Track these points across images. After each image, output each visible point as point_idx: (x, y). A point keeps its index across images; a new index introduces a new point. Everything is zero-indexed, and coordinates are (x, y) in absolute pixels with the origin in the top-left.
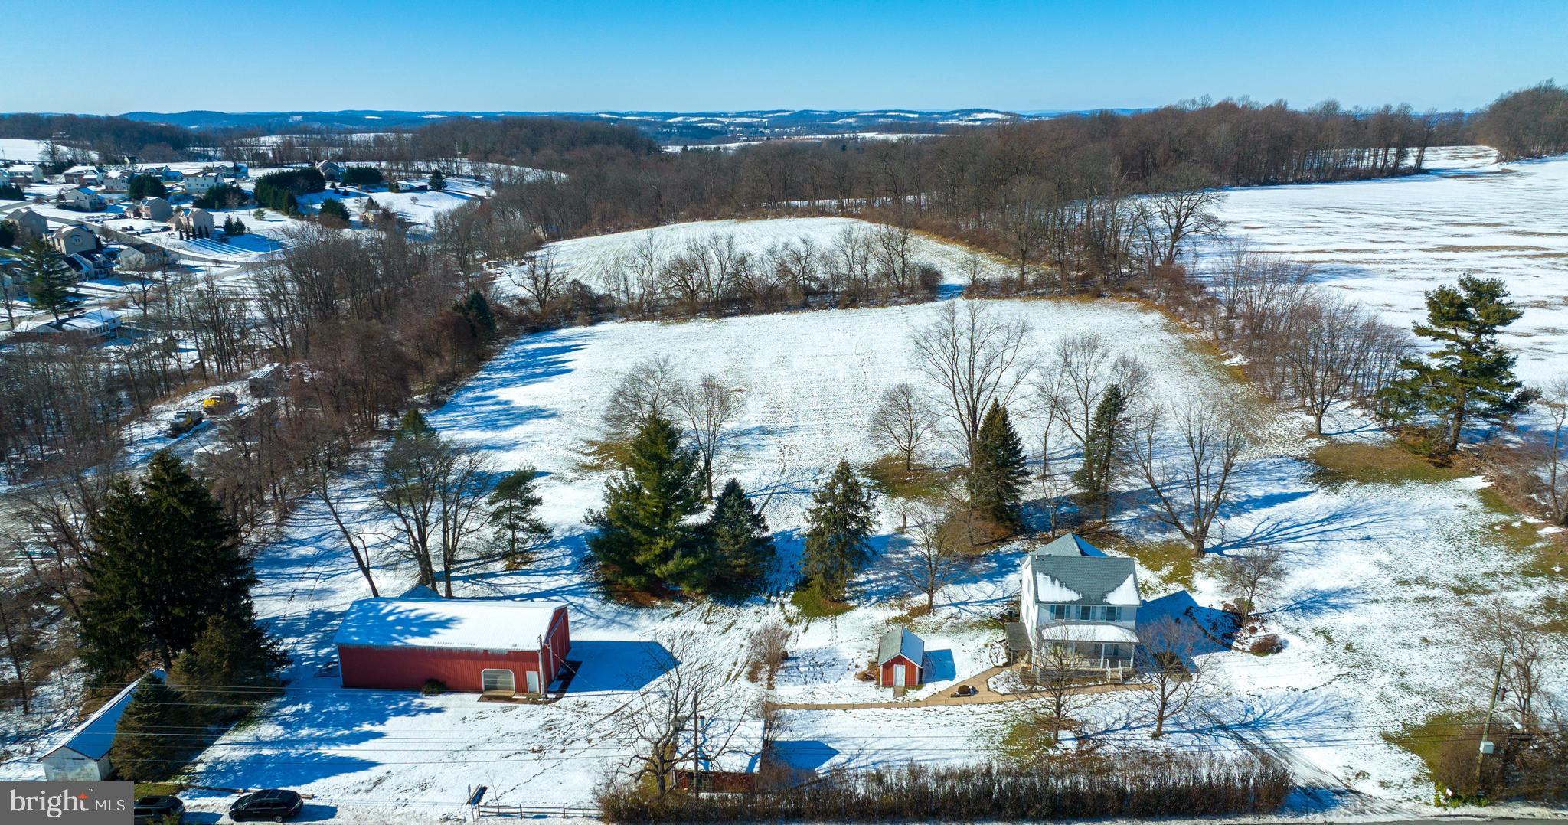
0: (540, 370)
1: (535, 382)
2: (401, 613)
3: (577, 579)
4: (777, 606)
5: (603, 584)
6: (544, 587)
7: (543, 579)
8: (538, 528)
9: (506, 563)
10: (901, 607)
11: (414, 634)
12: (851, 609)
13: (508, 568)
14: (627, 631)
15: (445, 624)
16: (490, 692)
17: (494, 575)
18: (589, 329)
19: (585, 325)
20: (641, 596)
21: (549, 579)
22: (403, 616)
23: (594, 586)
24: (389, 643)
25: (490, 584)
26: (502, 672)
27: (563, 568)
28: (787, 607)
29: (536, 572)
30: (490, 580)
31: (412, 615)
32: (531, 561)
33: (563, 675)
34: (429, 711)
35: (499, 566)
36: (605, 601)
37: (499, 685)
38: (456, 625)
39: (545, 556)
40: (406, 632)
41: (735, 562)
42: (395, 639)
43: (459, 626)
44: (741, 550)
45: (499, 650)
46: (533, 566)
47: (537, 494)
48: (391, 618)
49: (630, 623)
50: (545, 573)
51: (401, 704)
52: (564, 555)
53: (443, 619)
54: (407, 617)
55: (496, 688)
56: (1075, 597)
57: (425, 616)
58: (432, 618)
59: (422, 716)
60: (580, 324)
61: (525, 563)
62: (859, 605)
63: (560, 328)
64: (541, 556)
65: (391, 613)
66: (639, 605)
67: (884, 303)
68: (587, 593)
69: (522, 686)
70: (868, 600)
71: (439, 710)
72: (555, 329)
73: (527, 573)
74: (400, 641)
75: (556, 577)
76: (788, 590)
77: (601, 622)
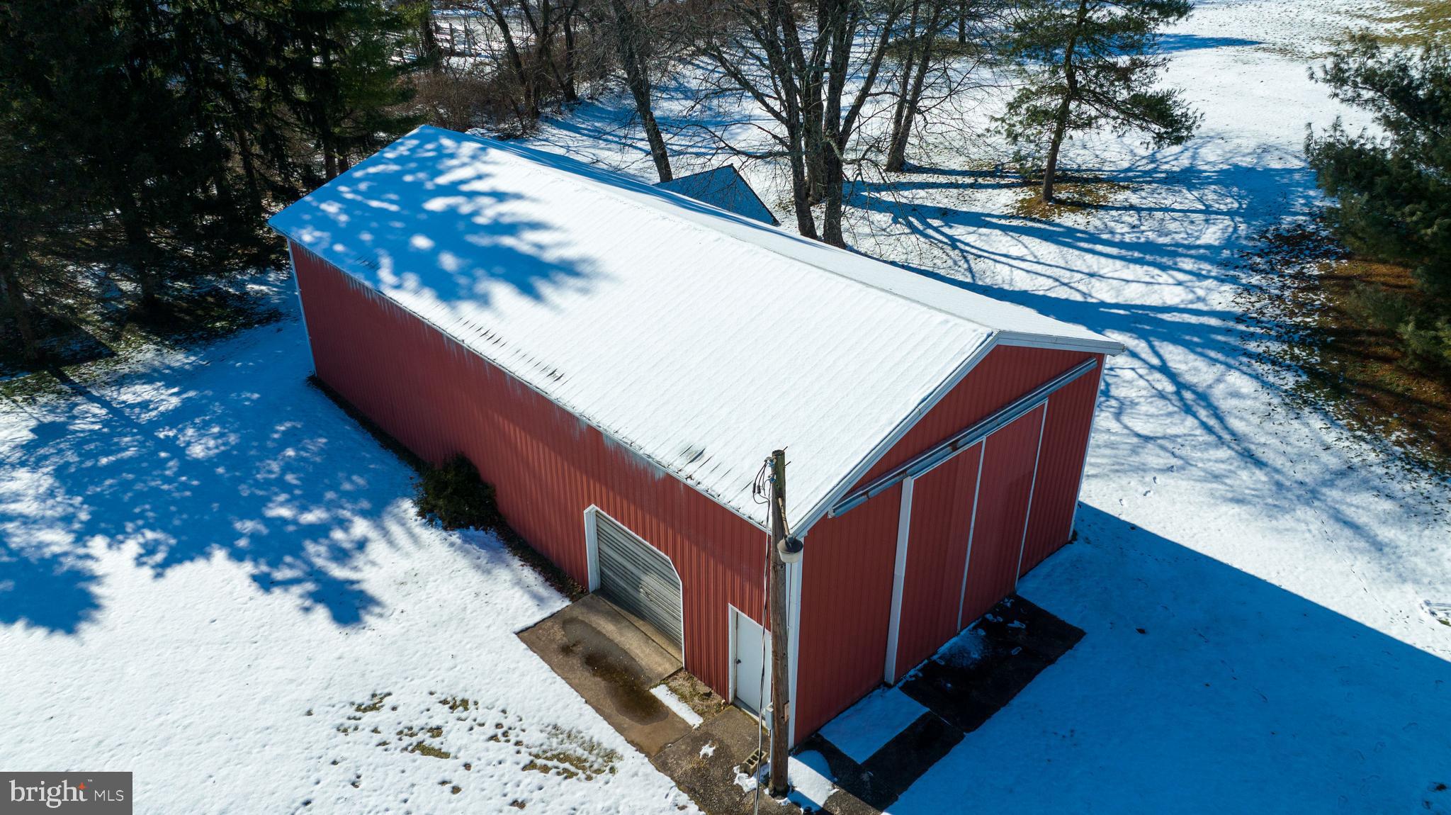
2: (474, 196)
3: (1223, 298)
5: (1312, 339)
6: (1102, 293)
7: (1110, 266)
9: (1026, 194)
13: (1025, 210)
17: (977, 220)
21: (1131, 272)
22: (468, 207)
23: (1278, 339)
25: (954, 243)
27: (1186, 249)
29: (1097, 240)
30: (959, 231)
31: (490, 213)
32: (1097, 208)
33: (951, 669)
35: (1001, 200)
36: (1296, 401)
38: (563, 297)
39: (1149, 202)
46: (1097, 223)
48: (436, 204)
50: (1125, 250)
52: (1208, 211)
53: (552, 253)
54: (475, 213)
57: (513, 229)
58: (528, 239)
61: (1077, 208)
64: (1134, 199)
65: (453, 189)
73: (1067, 238)
75: (1153, 272)
77: (1248, 478)
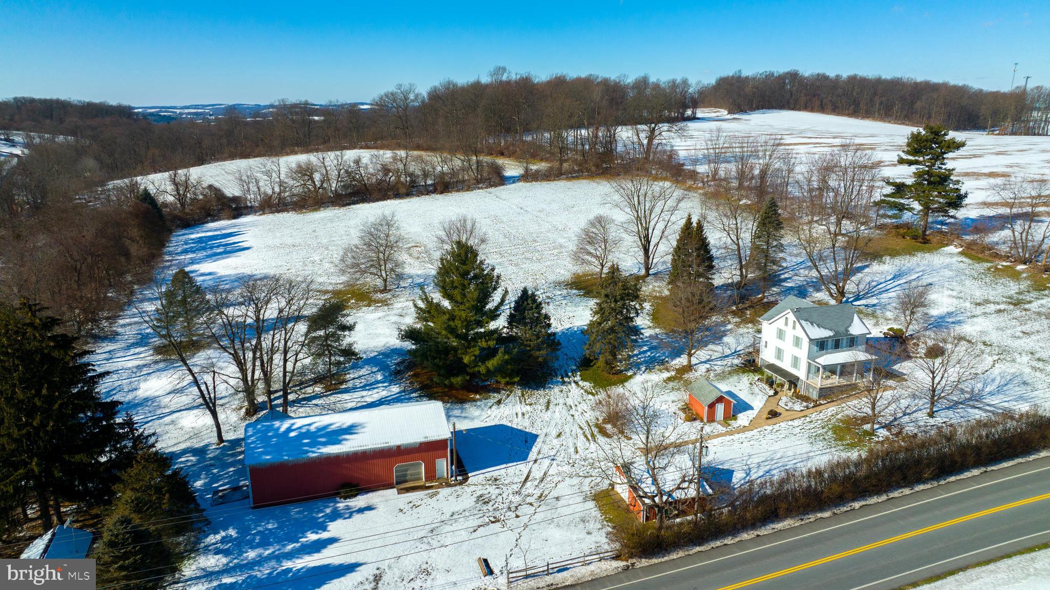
0: (220, 250)
1: (224, 258)
2: (300, 428)
3: (395, 389)
4: (573, 384)
6: (369, 400)
7: (364, 393)
8: (349, 353)
9: (322, 386)
10: (667, 370)
11: (325, 444)
12: (631, 377)
13: (327, 390)
14: (467, 421)
15: (350, 430)
16: (404, 485)
17: (315, 397)
18: (233, 221)
19: (229, 219)
20: (461, 393)
21: (370, 393)
22: (304, 430)
23: (415, 392)
24: (304, 456)
26: (412, 465)
27: (378, 382)
28: (580, 383)
29: (354, 389)
31: (313, 428)
32: (346, 381)
34: (361, 511)
35: (316, 389)
36: (430, 402)
37: (408, 477)
38: (361, 430)
39: (356, 376)
40: (315, 444)
41: (537, 353)
42: (308, 452)
43: (363, 430)
44: (543, 342)
45: (411, 444)
46: (350, 384)
47: (349, 320)
48: (292, 434)
49: (463, 415)
50: (363, 388)
51: (328, 511)
52: (373, 372)
53: (345, 426)
54: (308, 430)
55: (406, 481)
56: (831, 333)
57: (326, 427)
58: (333, 427)
59: (357, 517)
60: (223, 219)
61: (341, 383)
62: (635, 374)
63: (207, 222)
64: (352, 376)
65: (289, 430)
66: (462, 401)
67: (469, 189)
68: (411, 398)
69: (431, 474)
70: (639, 369)
71: (369, 508)
72: (203, 223)
74: (315, 452)
75: (376, 390)
76: (573, 371)
